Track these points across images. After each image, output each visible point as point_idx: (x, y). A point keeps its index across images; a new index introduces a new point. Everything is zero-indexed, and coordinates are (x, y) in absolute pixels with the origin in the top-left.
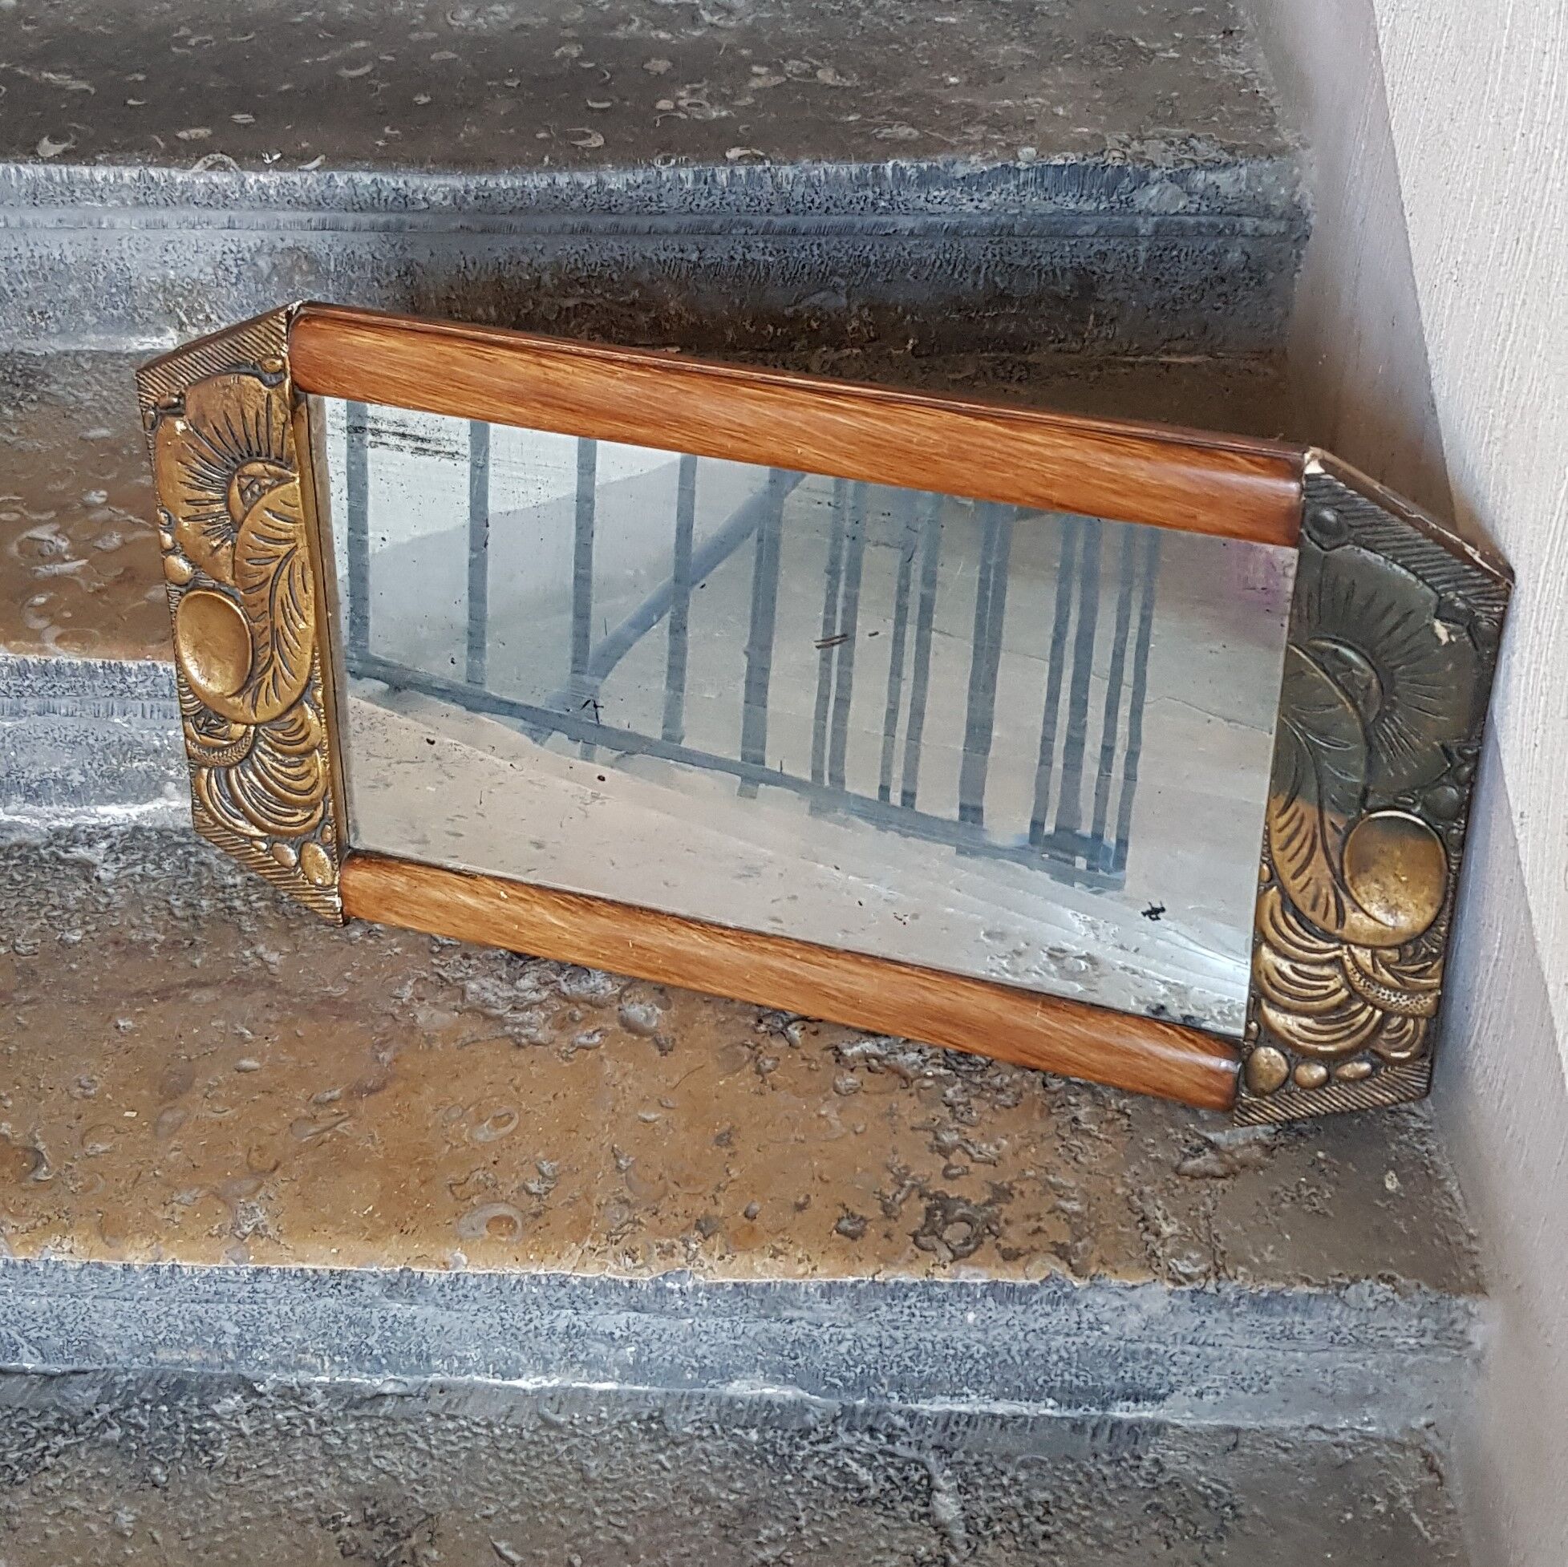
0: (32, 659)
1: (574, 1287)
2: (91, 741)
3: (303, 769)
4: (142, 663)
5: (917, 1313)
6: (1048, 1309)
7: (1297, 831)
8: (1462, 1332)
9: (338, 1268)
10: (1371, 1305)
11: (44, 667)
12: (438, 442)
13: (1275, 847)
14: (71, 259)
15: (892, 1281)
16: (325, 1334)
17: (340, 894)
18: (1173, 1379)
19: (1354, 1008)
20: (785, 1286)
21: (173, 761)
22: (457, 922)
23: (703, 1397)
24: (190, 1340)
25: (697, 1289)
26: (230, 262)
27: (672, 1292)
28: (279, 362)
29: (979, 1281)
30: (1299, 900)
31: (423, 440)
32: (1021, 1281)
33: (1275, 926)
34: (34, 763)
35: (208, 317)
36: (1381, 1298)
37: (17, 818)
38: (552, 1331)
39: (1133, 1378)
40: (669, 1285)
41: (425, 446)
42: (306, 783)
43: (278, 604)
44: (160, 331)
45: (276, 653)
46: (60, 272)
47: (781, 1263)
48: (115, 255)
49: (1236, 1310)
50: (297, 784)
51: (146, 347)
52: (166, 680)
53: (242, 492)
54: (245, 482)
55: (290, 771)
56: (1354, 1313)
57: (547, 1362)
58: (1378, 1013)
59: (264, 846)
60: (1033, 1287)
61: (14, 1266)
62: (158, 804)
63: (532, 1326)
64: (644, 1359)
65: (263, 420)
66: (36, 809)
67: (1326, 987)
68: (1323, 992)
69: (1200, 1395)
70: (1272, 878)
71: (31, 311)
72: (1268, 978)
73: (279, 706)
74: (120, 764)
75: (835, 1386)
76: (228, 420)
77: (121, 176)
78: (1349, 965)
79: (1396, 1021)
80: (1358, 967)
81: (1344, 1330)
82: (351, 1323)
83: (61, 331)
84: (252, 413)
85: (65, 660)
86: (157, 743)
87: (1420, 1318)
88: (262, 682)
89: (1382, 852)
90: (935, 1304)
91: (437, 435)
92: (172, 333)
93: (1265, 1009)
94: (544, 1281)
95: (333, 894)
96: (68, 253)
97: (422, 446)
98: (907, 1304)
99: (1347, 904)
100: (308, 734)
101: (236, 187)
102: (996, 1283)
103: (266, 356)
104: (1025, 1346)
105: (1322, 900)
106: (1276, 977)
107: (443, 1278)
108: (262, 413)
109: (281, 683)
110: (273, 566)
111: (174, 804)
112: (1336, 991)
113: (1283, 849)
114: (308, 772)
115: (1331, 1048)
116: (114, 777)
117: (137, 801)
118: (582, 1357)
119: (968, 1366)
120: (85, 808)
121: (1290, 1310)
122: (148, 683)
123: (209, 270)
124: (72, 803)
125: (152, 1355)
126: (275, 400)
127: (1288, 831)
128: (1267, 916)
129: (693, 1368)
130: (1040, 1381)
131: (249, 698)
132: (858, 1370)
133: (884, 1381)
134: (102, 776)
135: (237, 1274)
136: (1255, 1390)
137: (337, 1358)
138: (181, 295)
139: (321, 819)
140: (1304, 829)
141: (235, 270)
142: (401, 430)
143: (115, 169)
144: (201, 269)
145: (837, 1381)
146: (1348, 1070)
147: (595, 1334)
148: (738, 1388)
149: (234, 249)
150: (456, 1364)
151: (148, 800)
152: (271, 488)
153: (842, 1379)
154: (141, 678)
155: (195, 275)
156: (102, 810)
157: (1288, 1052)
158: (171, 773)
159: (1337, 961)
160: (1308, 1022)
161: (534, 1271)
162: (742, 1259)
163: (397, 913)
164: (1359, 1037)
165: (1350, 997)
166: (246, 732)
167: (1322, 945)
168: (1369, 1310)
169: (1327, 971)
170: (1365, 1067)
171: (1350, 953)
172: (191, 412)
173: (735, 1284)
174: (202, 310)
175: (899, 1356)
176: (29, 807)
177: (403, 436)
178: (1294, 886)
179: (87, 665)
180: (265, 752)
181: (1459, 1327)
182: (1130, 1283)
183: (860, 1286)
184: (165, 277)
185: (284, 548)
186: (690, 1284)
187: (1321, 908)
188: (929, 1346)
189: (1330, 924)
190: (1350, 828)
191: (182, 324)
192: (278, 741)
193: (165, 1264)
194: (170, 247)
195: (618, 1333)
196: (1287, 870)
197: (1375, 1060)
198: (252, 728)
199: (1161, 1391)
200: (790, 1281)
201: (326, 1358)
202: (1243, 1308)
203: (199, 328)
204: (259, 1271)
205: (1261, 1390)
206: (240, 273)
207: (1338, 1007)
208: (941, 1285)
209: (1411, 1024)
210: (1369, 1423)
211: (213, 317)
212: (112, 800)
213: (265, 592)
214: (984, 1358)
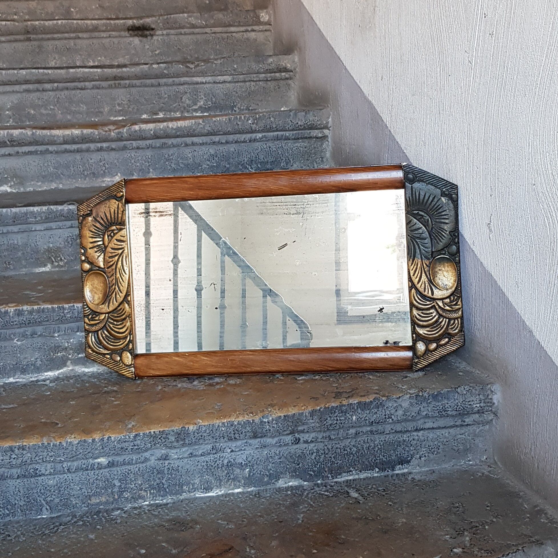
0: (35, 307)
1: (236, 425)
2: (45, 347)
3: (123, 325)
4: (70, 305)
5: (338, 419)
6: (376, 410)
7: (417, 268)
8: (491, 399)
9: (162, 430)
10: (465, 393)
11: (39, 310)
12: (166, 211)
13: (412, 275)
14: (20, 244)
15: (330, 406)
16: (149, 480)
17: (134, 367)
18: (412, 453)
19: (441, 320)
20: (299, 414)
21: (71, 352)
22: (172, 367)
23: (270, 489)
24: (103, 491)
25: (273, 420)
26: (69, 240)
27: (265, 422)
28: (122, 193)
29: (355, 402)
30: (420, 290)
31: (162, 212)
32: (367, 400)
33: (415, 300)
34: (26, 358)
35: (61, 259)
36: (467, 389)
37: (17, 380)
38: (223, 465)
39: (400, 454)
40: (264, 420)
41: (162, 214)
42: (124, 330)
43: (118, 270)
44: (45, 266)
45: (116, 287)
46: (16, 248)
47: (297, 408)
48: (34, 241)
49: (429, 401)
50: (121, 331)
51: (40, 271)
52: (76, 310)
53: (108, 236)
54: (109, 233)
55: (119, 327)
56: (461, 396)
57: (221, 481)
58: (447, 320)
59: (109, 356)
60: (371, 402)
61: (56, 446)
62: (64, 369)
63: (216, 464)
64: (252, 474)
65: (116, 212)
66: (24, 377)
67: (432, 316)
68: (431, 317)
69: (420, 458)
70: (412, 286)
71: (5, 262)
72: (416, 317)
73: (117, 304)
74: (53, 355)
75: (311, 475)
76: (105, 214)
77: (42, 209)
78: (437, 307)
79: (452, 322)
80: (440, 307)
81: (459, 404)
82: (158, 473)
83: (14, 269)
84: (113, 210)
85: (46, 306)
86: (67, 345)
87: (479, 395)
88: (111, 298)
89: (440, 270)
90: (344, 414)
91: (166, 210)
92: (49, 266)
93: (417, 328)
94: (226, 425)
95: (132, 367)
96: (20, 242)
97: (161, 214)
98: (335, 415)
99: (433, 287)
100: (125, 312)
101: (76, 210)
102: (360, 402)
103: (117, 193)
104: (368, 445)
105: (427, 288)
106: (418, 316)
107: (195, 428)
108: (116, 209)
109: (118, 296)
110: (117, 258)
111: (70, 368)
112: (435, 316)
113: (414, 275)
114: (125, 326)
115: (437, 335)
116: (52, 360)
117: (58, 369)
118: (232, 477)
119: (351, 458)
120: (40, 374)
121: (444, 399)
122: (71, 313)
123: (63, 243)
124: (36, 373)
125: (89, 501)
126: (120, 205)
127: (414, 269)
128: (413, 298)
129: (267, 476)
130: (373, 461)
131: (107, 304)
132: (318, 466)
133: (326, 469)
134: (47, 361)
135: (129, 437)
136: (435, 453)
137: (152, 491)
138: (53, 252)
139: (129, 341)
140: (418, 267)
141: (71, 242)
142: (155, 210)
143: (40, 207)
144: (60, 243)
145: (312, 473)
146: (443, 342)
147: (236, 464)
148: (281, 483)
149: (71, 235)
150: (191, 487)
151: (61, 368)
152: (117, 233)
153: (314, 471)
154: (69, 311)
155: (58, 246)
156: (46, 374)
157: (425, 341)
158: (70, 356)
159: (433, 307)
160: (428, 329)
161: (223, 421)
162: (285, 409)
163: (153, 369)
164: (444, 329)
165: (439, 318)
166: (105, 317)
167: (428, 303)
168: (465, 394)
169: (431, 311)
170: (447, 340)
171: (437, 303)
172: (94, 215)
173: (284, 416)
174: (60, 256)
175: (330, 457)
176: (22, 376)
177: (156, 212)
178: (418, 286)
179: (53, 307)
180: (111, 323)
181: (490, 397)
182: (398, 396)
183: (321, 410)
184: (49, 247)
185: (121, 251)
186: (271, 419)
187: (427, 290)
188: (339, 450)
189: (430, 295)
190: (430, 263)
191: (53, 261)
192: (115, 317)
193: (106, 437)
194: (51, 237)
195: (243, 463)
196: (416, 281)
197: (449, 336)
198: (107, 315)
199: (409, 459)
200: (301, 412)
201: (148, 492)
202: (431, 400)
203: (58, 262)
204: (136, 435)
205: (437, 452)
206: (72, 243)
207: (437, 321)
208: (345, 406)
209: (456, 322)
210: (470, 461)
211: (63, 258)
212: (50, 370)
213: (114, 267)
214: (356, 453)
